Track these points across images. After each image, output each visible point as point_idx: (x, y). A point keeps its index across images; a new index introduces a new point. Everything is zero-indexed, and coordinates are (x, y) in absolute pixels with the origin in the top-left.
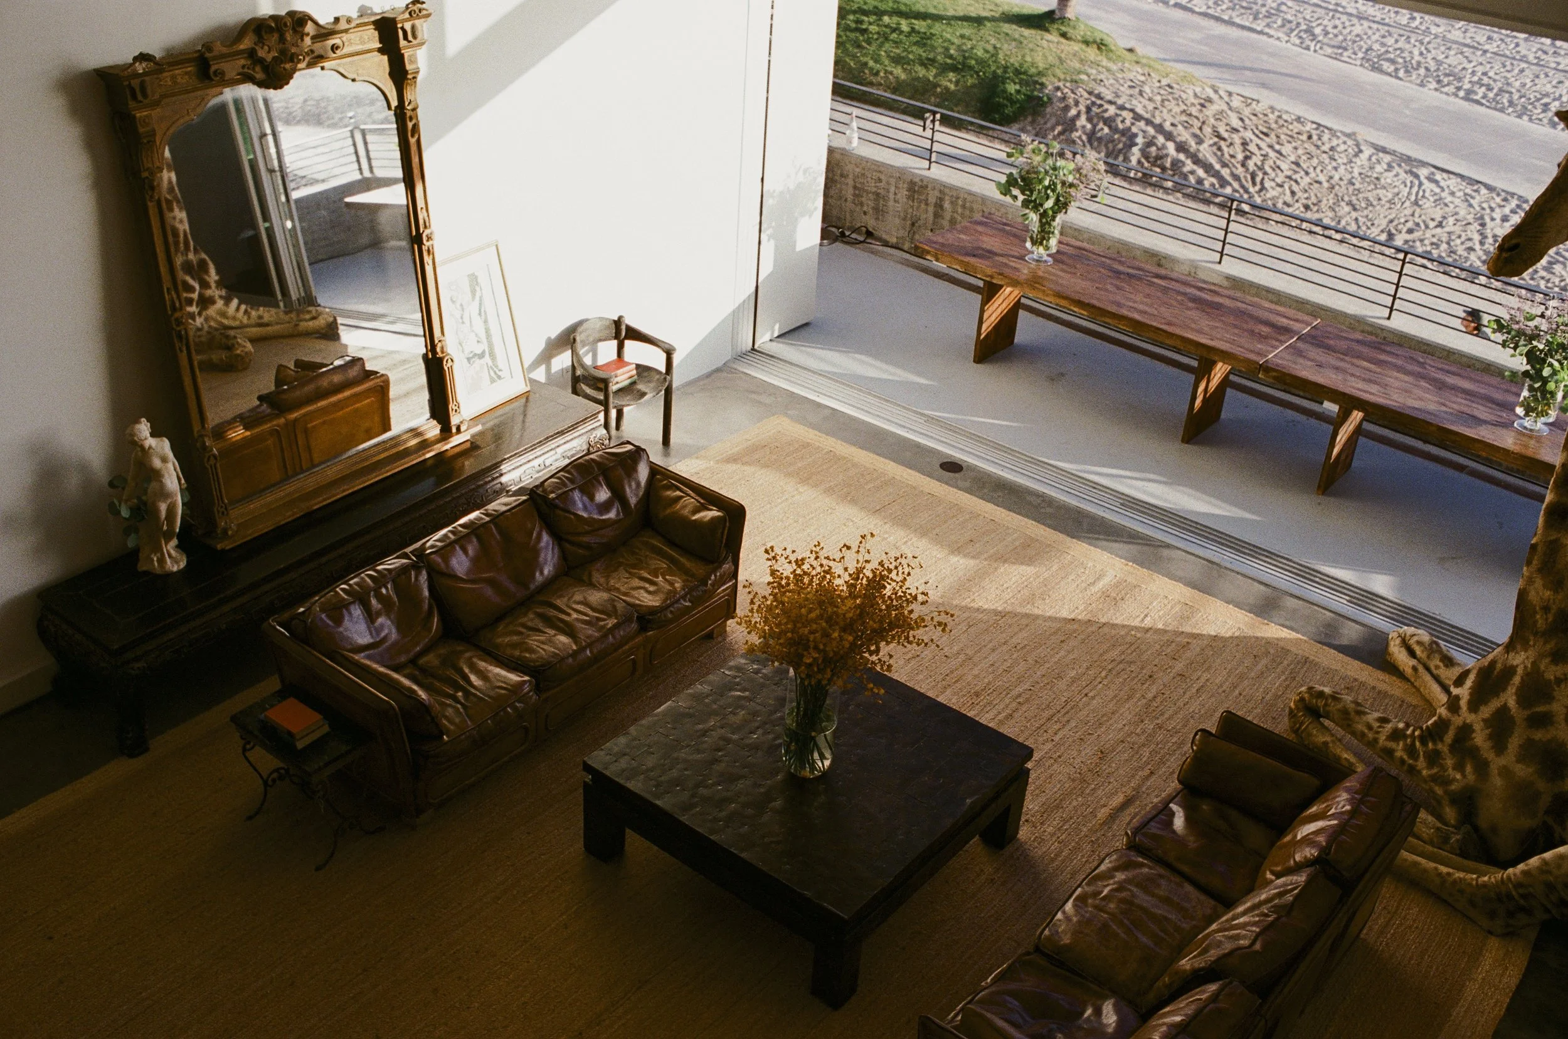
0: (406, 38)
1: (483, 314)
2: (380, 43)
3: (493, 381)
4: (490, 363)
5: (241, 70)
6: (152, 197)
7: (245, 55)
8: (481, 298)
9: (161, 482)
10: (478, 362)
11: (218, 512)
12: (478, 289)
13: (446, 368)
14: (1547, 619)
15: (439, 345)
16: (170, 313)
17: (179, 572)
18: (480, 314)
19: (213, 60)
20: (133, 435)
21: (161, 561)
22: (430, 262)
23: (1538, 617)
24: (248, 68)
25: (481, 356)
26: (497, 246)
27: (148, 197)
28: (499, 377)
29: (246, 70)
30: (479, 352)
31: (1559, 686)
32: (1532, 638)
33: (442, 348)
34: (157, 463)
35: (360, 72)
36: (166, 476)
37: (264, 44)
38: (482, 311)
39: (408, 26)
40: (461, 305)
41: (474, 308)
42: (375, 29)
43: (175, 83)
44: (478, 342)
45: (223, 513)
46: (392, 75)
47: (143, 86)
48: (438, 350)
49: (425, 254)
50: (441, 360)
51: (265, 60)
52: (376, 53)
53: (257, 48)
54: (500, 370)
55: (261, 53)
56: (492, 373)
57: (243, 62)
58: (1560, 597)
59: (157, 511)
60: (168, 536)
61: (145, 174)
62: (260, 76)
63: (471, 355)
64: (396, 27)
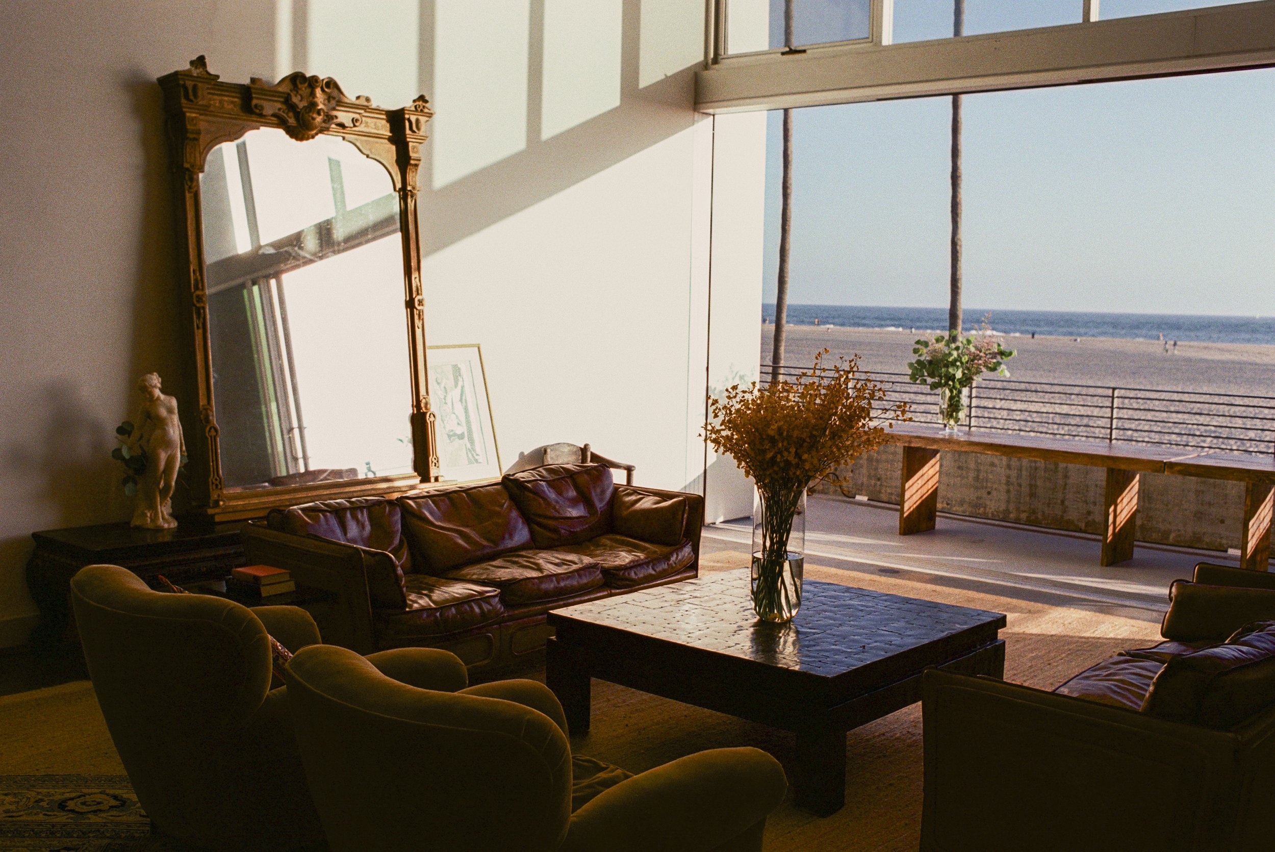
0: (411, 128)
1: (464, 401)
2: (391, 132)
3: (470, 462)
4: (469, 446)
5: (277, 111)
6: (190, 187)
7: (282, 100)
8: (463, 387)
9: (164, 429)
10: (457, 442)
11: (213, 483)
12: (460, 379)
13: (429, 422)
15: (424, 401)
16: (193, 290)
17: (169, 529)
18: (461, 400)
19: (255, 93)
20: (144, 381)
21: (154, 519)
22: (420, 326)
24: (283, 112)
25: (461, 437)
26: (479, 348)
27: (187, 187)
28: (477, 461)
29: (281, 113)
30: (459, 432)
33: (426, 404)
34: (163, 412)
35: (373, 150)
36: (170, 425)
37: (297, 92)
38: (464, 398)
39: (413, 118)
40: (445, 388)
41: (455, 394)
42: (388, 121)
43: (223, 107)
44: (458, 424)
45: (217, 485)
46: (398, 162)
47: (195, 88)
48: (423, 405)
49: (416, 317)
50: (424, 414)
51: (298, 108)
52: (386, 141)
53: (292, 94)
54: (477, 455)
55: (295, 100)
56: (470, 455)
57: (279, 105)
59: (156, 459)
60: (164, 492)
61: (186, 165)
62: (292, 121)
63: (451, 433)
64: (404, 119)
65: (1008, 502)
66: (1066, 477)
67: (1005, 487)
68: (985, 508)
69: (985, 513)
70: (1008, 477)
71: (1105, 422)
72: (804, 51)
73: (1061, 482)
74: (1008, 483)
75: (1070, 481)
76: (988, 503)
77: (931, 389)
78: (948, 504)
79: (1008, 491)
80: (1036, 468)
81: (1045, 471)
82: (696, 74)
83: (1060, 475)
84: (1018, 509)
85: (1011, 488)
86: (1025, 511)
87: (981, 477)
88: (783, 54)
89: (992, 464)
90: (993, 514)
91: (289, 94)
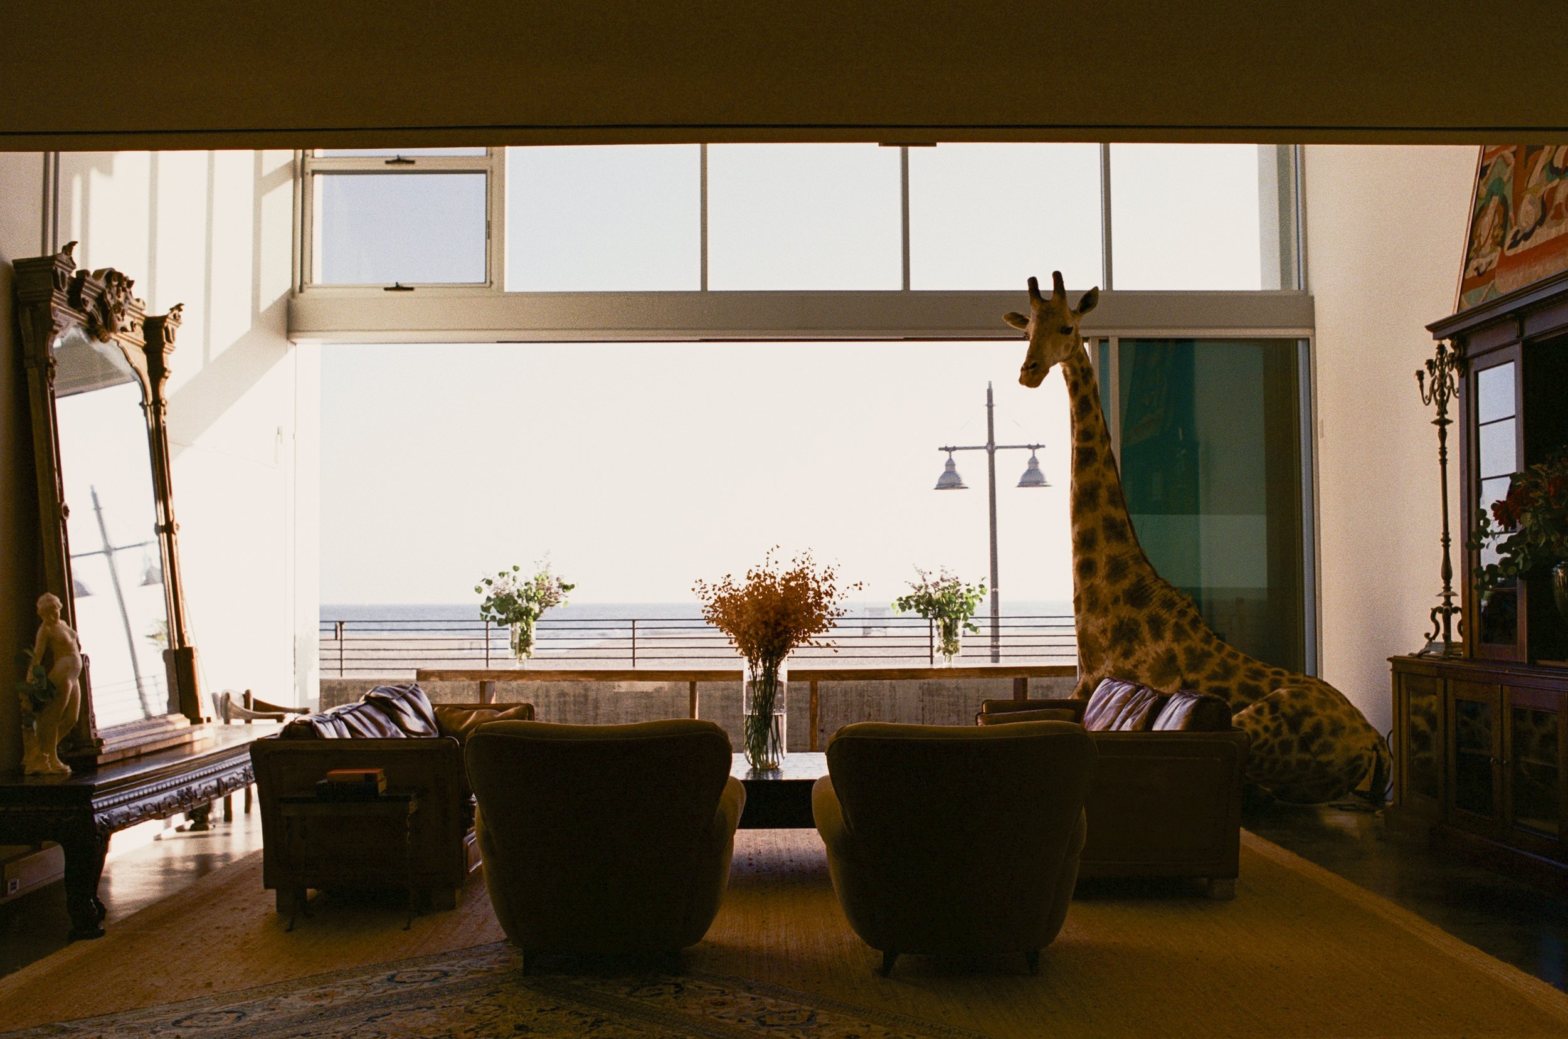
13: (195, 657)
14: (1107, 638)
23: (1100, 640)
31: (1138, 669)
32: (1103, 655)
42: (145, 328)
58: (1110, 618)
64: (162, 326)
66: (596, 708)
71: (630, 653)
72: (411, 289)
73: (591, 713)
75: (601, 711)
77: (499, 625)
80: (565, 703)
81: (574, 705)
82: (289, 302)
83: (590, 707)
88: (386, 289)
91: (104, 291)
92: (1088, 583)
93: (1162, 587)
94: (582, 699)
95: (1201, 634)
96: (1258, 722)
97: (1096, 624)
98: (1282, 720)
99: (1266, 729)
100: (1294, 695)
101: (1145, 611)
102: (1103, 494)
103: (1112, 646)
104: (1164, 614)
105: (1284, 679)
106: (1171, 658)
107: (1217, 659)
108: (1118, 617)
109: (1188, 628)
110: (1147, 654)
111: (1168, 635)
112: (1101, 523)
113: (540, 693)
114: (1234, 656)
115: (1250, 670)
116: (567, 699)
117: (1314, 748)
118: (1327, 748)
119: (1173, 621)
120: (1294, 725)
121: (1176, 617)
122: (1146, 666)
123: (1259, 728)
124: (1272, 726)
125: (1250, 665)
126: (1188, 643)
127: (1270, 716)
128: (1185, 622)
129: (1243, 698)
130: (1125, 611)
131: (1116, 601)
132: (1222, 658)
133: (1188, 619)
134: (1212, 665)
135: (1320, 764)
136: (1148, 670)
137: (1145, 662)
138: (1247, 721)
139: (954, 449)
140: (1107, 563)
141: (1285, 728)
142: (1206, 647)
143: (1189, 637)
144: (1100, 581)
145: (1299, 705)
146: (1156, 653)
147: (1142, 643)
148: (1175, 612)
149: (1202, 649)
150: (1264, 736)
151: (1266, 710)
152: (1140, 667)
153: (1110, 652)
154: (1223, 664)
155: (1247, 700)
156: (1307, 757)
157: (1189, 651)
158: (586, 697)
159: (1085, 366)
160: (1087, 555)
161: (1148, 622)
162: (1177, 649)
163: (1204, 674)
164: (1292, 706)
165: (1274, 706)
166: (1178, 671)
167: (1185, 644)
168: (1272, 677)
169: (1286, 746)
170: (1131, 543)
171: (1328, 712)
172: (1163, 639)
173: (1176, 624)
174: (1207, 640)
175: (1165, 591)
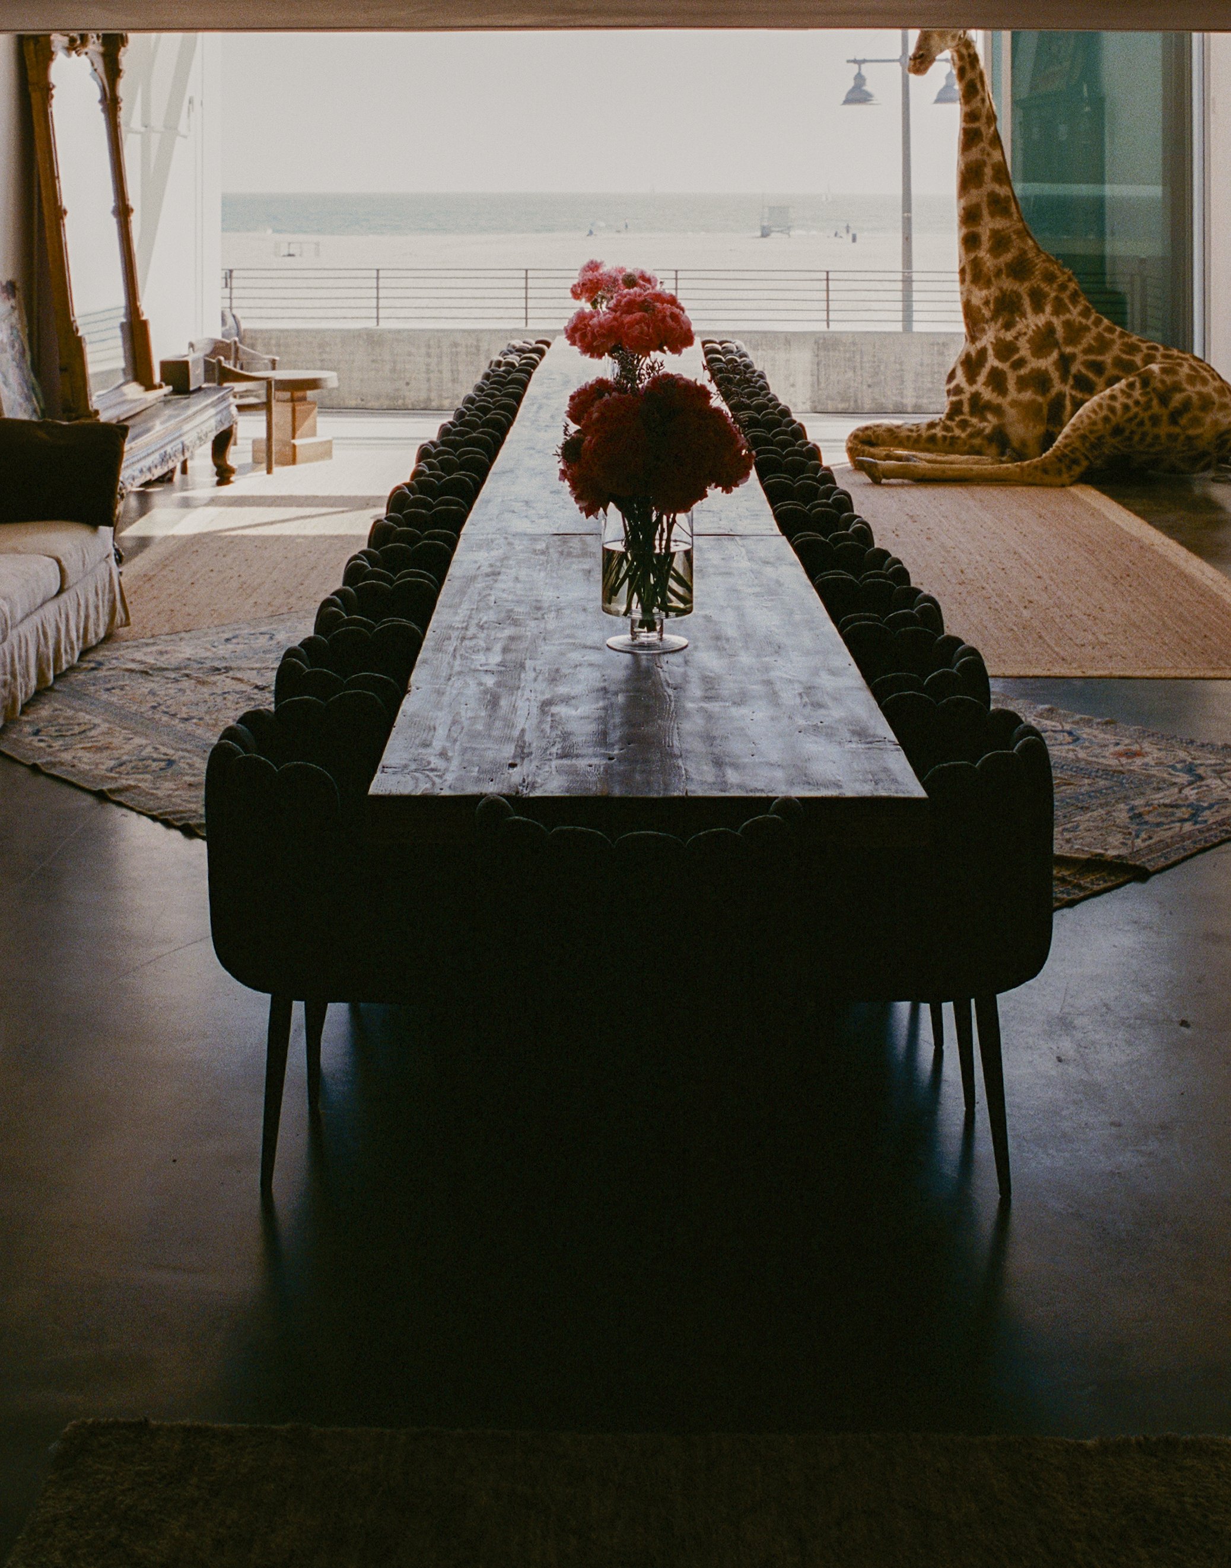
31: (1018, 340)
65: (429, 390)
67: (424, 375)
68: (404, 399)
69: (403, 404)
70: (428, 365)
74: (428, 371)
76: (407, 394)
78: (362, 400)
79: (429, 380)
80: (457, 353)
84: (440, 396)
85: (432, 375)
86: (448, 398)
87: (398, 368)
89: (410, 354)
90: (412, 404)
92: (972, 256)
93: (1044, 261)
94: (474, 350)
95: (1079, 308)
96: (1129, 396)
97: (979, 296)
98: (1153, 395)
99: (1137, 403)
100: (1164, 370)
101: (1027, 284)
102: (988, 171)
103: (994, 318)
104: (1045, 287)
105: (1158, 355)
106: (1050, 329)
107: (1094, 331)
108: (1001, 289)
109: (1067, 301)
110: (1027, 326)
111: (1048, 309)
112: (985, 199)
113: (432, 342)
114: (1110, 330)
115: (1125, 344)
116: (459, 349)
117: (1184, 421)
118: (1196, 422)
119: (1053, 294)
120: (1164, 400)
121: (1055, 290)
122: (1026, 338)
123: (1130, 402)
124: (1142, 399)
125: (1126, 339)
126: (1068, 316)
127: (1140, 391)
128: (1065, 296)
129: (1116, 372)
130: (1008, 284)
131: (998, 273)
132: (1099, 332)
133: (1068, 293)
134: (1088, 339)
135: (1189, 438)
136: (1028, 341)
137: (1025, 334)
138: (1119, 395)
139: (864, 61)
140: (990, 237)
141: (1155, 402)
142: (1084, 321)
143: (1069, 311)
144: (983, 254)
145: (1169, 380)
146: (1037, 326)
147: (1023, 315)
148: (1055, 286)
149: (1080, 323)
150: (1135, 410)
151: (1138, 385)
152: (1020, 339)
153: (993, 323)
154: (1100, 338)
155: (1121, 374)
156: (1177, 430)
157: (1067, 324)
158: (478, 348)
159: (972, 53)
160: (972, 229)
161: (1029, 295)
162: (1057, 322)
163: (1080, 347)
164: (1163, 382)
165: (1146, 380)
166: (1056, 344)
167: (1063, 318)
168: (1145, 351)
169: (1155, 420)
170: (1015, 218)
171: (1199, 388)
172: (1043, 311)
173: (1057, 298)
174: (1085, 313)
175: (1047, 264)
